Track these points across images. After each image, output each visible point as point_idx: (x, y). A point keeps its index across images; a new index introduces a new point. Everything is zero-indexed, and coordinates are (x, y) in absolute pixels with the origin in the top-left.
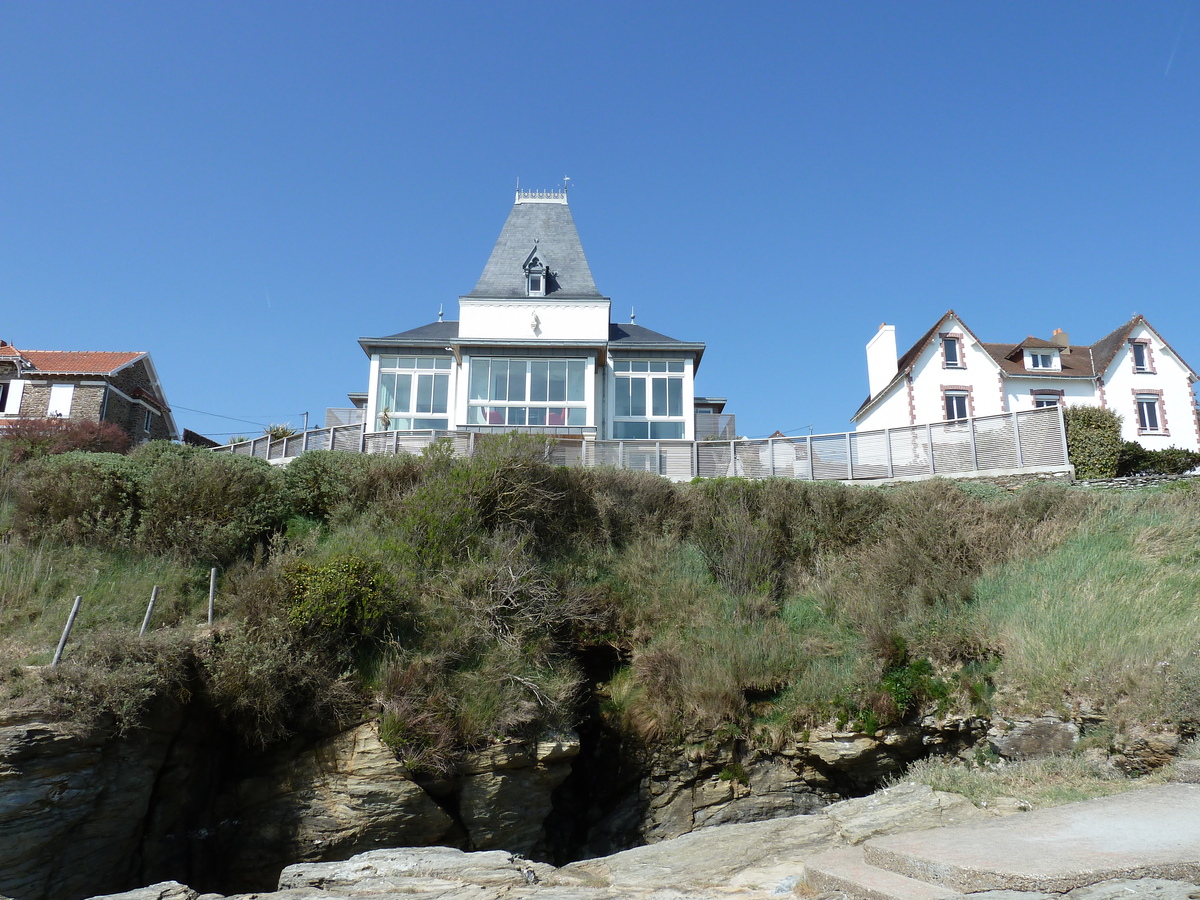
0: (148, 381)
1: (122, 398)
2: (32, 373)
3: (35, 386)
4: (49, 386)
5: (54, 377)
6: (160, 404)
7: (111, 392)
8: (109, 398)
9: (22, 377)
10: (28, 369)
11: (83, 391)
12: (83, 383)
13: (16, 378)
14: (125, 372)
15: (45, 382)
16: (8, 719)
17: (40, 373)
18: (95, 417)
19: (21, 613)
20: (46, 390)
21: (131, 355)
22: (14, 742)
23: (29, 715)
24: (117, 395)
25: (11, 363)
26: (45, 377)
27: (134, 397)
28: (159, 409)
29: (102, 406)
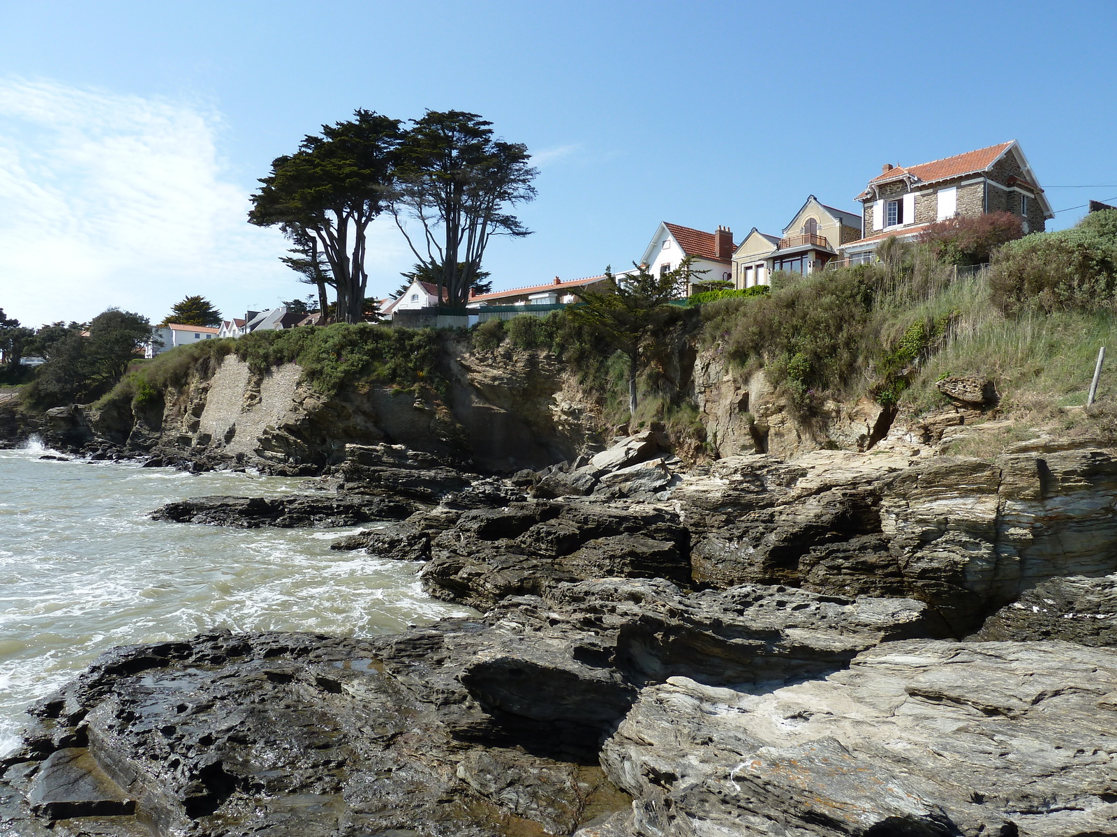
0: (1019, 167)
1: (998, 189)
2: (919, 185)
3: (923, 196)
4: (935, 193)
5: (938, 184)
6: (1032, 187)
7: (989, 184)
8: (989, 192)
9: (912, 190)
10: (916, 182)
11: (965, 191)
12: (963, 183)
13: (907, 192)
14: (999, 164)
15: (931, 191)
16: (1069, 444)
17: (927, 184)
18: (978, 210)
19: (1025, 370)
20: (933, 197)
21: (1000, 147)
22: (1084, 461)
23: (1086, 442)
24: (994, 187)
25: (902, 181)
26: (931, 186)
27: (1009, 186)
28: (1031, 191)
29: (984, 200)
